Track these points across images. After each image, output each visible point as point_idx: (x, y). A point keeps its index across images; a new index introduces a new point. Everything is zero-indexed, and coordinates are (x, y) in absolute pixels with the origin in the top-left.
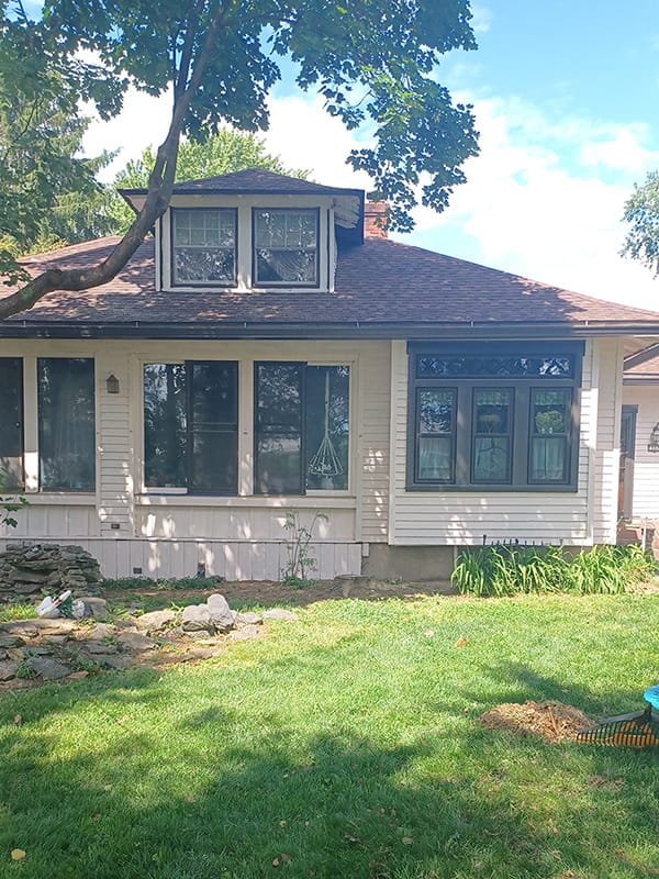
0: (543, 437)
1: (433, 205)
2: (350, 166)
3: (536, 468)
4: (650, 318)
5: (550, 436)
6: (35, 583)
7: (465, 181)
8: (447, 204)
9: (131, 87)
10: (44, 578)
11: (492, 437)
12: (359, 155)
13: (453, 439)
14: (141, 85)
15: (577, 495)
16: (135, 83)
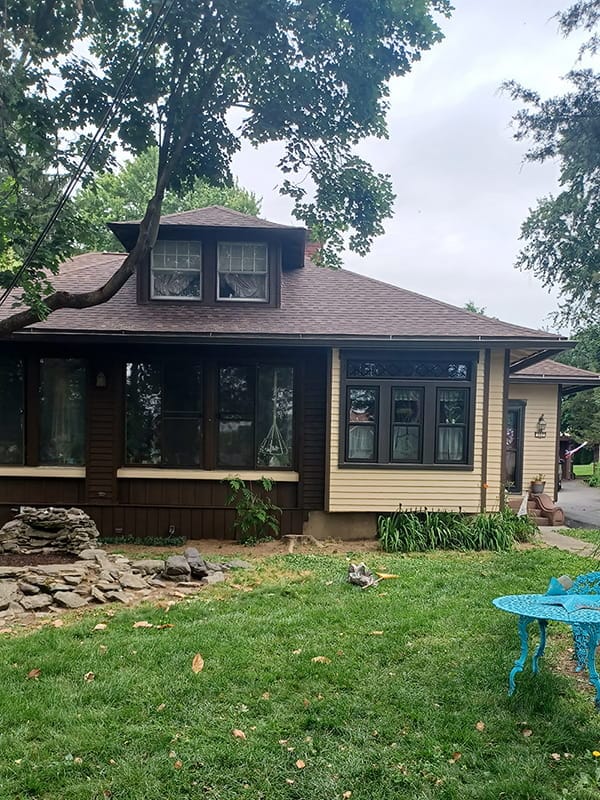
0: (448, 426)
1: (357, 251)
2: (294, 216)
3: (441, 450)
4: (529, 335)
5: (454, 426)
6: (47, 539)
7: (383, 233)
8: (368, 250)
9: (119, 148)
10: (54, 535)
11: (407, 426)
12: (301, 208)
13: (376, 427)
14: (127, 146)
15: (474, 472)
16: (123, 144)
